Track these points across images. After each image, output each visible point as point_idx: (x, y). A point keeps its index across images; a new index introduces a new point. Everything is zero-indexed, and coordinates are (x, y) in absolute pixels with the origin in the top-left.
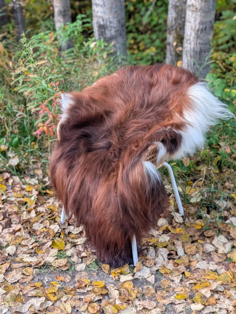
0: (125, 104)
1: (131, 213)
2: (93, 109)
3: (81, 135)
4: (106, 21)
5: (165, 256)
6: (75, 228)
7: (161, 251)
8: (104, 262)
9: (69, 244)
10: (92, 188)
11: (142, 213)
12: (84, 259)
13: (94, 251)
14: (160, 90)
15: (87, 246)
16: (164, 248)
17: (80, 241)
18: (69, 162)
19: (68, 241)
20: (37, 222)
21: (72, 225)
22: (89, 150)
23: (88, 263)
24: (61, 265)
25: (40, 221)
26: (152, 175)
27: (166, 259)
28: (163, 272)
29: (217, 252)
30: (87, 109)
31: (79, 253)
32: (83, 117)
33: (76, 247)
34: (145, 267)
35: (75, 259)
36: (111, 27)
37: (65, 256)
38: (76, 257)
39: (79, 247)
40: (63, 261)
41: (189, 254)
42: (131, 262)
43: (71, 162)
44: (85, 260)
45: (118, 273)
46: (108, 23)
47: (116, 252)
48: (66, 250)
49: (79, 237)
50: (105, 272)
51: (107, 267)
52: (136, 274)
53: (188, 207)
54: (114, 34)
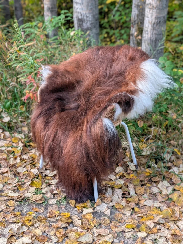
0: (92, 75)
1: (92, 159)
2: (67, 79)
3: (57, 98)
4: (84, 16)
5: (120, 195)
6: (50, 172)
7: (116, 191)
8: (71, 198)
9: (45, 184)
10: (63, 139)
11: (101, 159)
12: (55, 196)
13: (64, 190)
14: (119, 65)
15: (59, 186)
16: (119, 189)
17: (54, 181)
18: (46, 119)
19: (44, 181)
20: (20, 166)
21: (48, 170)
22: (63, 110)
23: (59, 198)
24: (37, 200)
25: (23, 166)
26: (109, 129)
27: (121, 198)
28: (117, 207)
29: (161, 194)
30: (62, 78)
31: (52, 191)
32: (58, 84)
33: (50, 187)
34: (103, 203)
35: (48, 195)
36: (87, 20)
37: (41, 193)
38: (49, 194)
39: (52, 187)
40: (39, 197)
41: (138, 194)
42: (93, 199)
43: (48, 119)
44: (57, 196)
45: (81, 207)
46: (85, 17)
47: (80, 191)
48: (42, 188)
49: (53, 179)
50: (71, 206)
51: (74, 202)
52: (96, 208)
53: (140, 159)
54: (90, 26)
